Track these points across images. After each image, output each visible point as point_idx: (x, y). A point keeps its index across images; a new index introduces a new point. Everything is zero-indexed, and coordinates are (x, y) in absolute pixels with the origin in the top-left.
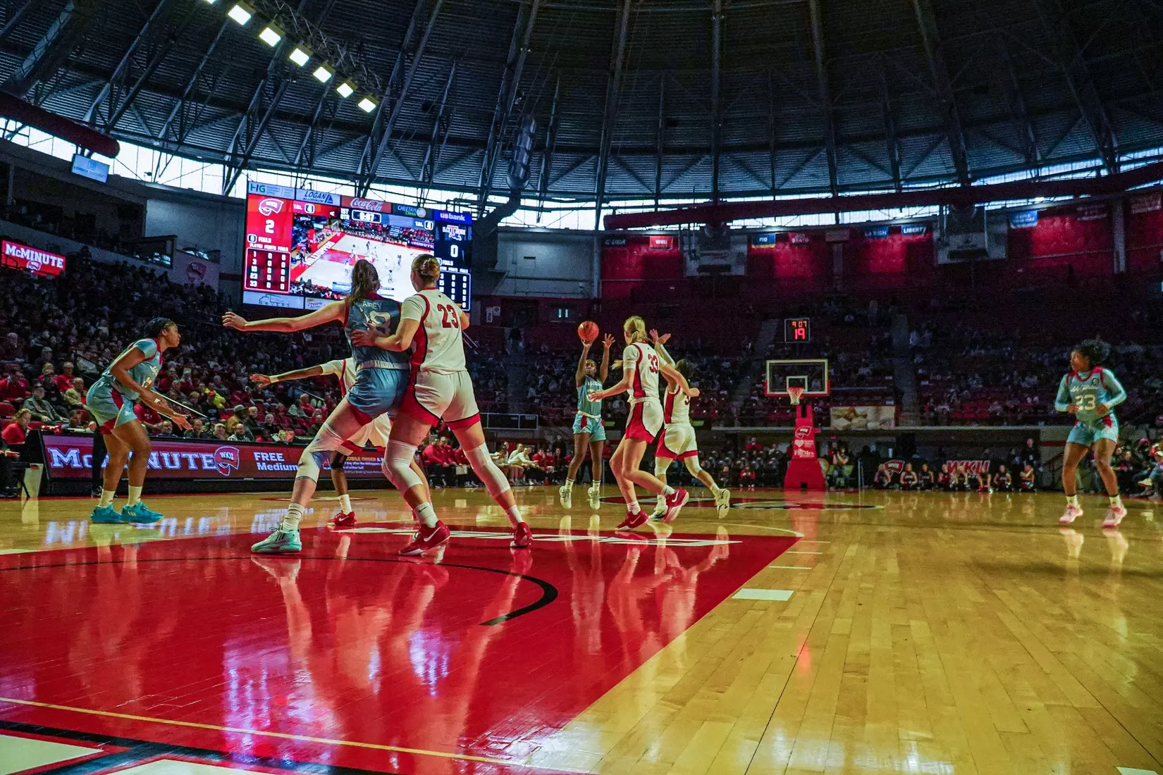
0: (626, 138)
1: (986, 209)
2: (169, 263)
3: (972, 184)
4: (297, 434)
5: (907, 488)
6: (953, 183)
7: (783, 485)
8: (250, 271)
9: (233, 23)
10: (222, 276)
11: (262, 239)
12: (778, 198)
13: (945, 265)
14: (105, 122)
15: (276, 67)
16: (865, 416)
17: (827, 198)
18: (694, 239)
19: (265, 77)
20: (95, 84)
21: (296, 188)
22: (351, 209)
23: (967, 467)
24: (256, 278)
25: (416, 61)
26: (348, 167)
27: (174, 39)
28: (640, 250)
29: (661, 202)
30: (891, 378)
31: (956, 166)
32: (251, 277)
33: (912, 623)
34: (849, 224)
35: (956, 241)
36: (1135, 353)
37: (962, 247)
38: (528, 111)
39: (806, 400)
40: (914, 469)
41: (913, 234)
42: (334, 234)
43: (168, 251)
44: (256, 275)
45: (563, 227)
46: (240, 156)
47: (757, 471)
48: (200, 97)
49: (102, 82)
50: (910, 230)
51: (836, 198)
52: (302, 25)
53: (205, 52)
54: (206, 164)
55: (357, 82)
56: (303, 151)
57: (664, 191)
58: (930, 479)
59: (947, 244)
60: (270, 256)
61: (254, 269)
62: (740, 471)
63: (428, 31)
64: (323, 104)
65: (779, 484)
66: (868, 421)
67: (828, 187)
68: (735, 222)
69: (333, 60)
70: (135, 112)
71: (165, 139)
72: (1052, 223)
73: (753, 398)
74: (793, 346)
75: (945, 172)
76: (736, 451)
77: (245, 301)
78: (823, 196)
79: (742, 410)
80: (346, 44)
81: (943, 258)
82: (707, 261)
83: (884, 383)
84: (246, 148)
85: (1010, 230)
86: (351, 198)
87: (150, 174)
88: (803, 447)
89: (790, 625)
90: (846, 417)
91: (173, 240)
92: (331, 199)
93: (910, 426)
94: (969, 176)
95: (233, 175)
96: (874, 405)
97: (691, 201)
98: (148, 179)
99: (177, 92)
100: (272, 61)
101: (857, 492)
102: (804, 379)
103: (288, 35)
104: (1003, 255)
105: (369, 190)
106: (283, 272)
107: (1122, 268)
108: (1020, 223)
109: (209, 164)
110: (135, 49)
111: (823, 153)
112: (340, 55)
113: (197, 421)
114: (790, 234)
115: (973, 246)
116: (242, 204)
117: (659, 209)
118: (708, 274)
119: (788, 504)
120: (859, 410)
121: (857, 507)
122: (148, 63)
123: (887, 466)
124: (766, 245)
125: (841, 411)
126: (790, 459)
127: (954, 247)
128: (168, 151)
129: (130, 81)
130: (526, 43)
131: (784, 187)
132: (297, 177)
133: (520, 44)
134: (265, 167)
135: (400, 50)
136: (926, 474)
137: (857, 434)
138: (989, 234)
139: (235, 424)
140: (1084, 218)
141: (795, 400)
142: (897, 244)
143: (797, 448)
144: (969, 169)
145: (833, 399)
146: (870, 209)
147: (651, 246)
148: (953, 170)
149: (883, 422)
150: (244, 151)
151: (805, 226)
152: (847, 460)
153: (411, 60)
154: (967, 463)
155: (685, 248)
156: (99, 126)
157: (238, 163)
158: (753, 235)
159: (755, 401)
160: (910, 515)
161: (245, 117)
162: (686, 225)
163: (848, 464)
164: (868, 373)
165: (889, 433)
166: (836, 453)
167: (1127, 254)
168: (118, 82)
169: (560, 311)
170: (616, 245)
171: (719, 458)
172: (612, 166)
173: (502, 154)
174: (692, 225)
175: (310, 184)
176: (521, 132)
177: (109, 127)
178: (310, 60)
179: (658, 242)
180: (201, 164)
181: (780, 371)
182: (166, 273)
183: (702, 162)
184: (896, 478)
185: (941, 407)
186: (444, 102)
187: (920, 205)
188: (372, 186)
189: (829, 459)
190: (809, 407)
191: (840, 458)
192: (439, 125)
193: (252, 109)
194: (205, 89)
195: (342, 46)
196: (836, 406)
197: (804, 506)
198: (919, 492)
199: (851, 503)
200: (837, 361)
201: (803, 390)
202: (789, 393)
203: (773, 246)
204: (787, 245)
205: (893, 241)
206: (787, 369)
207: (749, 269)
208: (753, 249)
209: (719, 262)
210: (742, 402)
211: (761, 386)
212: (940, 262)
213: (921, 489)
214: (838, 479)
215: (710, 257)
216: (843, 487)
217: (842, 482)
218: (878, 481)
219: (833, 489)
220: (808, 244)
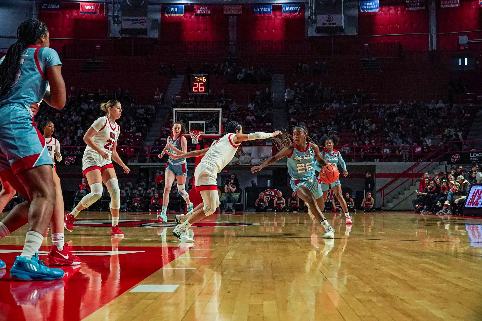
5: (280, 210)
13: (312, 37)
16: (250, 154)
18: (117, 6)
28: (72, 14)
30: (270, 124)
34: (242, 1)
35: (322, 20)
36: (440, 108)
37: (326, 24)
41: (290, 11)
50: (288, 9)
58: (297, 204)
59: (315, 22)
62: (150, 198)
65: (181, 209)
66: (252, 158)
72: (389, 11)
73: (162, 139)
74: (195, 96)
76: (147, 183)
79: (153, 149)
81: (311, 32)
82: (127, 25)
85: (360, 13)
96: (255, 146)
101: (242, 214)
102: (203, 124)
104: (355, 33)
107: (435, 47)
108: (367, 9)
114: (196, 6)
115: (333, 24)
118: (127, 36)
120: (245, 149)
121: (243, 224)
123: (265, 193)
124: (176, 14)
127: (320, 24)
136: (294, 199)
137: (243, 168)
138: (344, 16)
140: (411, 9)
141: (195, 141)
142: (278, 18)
147: (81, 10)
152: (234, 190)
155: (110, 14)
158: (166, 6)
163: (236, 192)
164: (253, 120)
166: (227, 183)
167: (437, 36)
170: (52, 9)
171: (134, 188)
179: (87, 8)
181: (184, 117)
184: (271, 202)
191: (231, 188)
198: (288, 213)
199: (237, 223)
200: (230, 110)
201: (202, 133)
202: (191, 135)
203: (182, 15)
204: (193, 15)
205: (276, 16)
206: (190, 115)
207: (161, 33)
208: (166, 17)
209: (138, 26)
210: (153, 142)
211: (168, 129)
212: (309, 35)
213: (289, 211)
214: (228, 204)
215: (130, 22)
216: (231, 210)
217: (231, 207)
218: (258, 204)
219: (223, 212)
220: (209, 15)
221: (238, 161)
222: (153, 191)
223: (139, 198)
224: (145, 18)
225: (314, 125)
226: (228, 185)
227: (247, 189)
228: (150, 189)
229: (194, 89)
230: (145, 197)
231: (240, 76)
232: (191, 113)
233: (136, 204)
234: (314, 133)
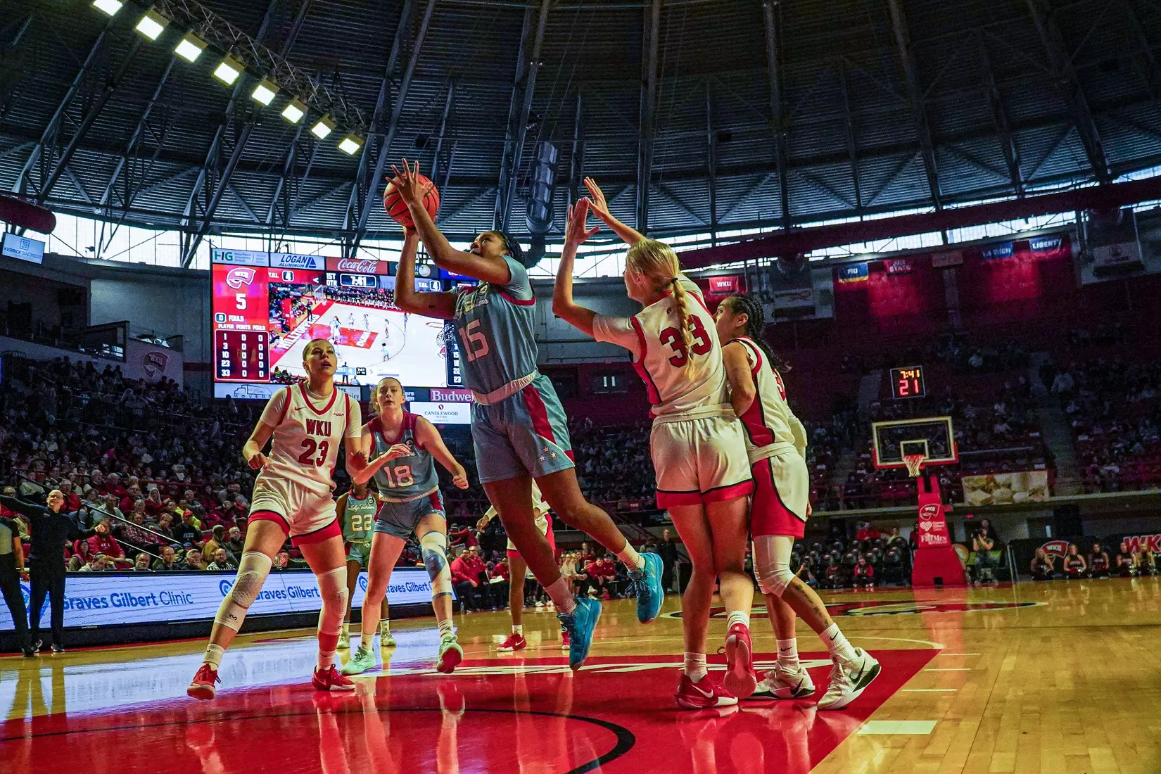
0: (668, 160)
1: (1135, 211)
2: (121, 355)
3: (1114, 182)
4: (292, 556)
5: (1074, 576)
6: (1089, 182)
7: (911, 584)
8: (220, 358)
9: (181, 62)
10: (187, 367)
11: (233, 318)
12: (866, 218)
13: (1091, 286)
14: (37, 190)
15: (235, 109)
16: (1009, 486)
17: (928, 213)
18: (764, 277)
19: (223, 121)
20: (23, 146)
21: (269, 253)
22: (338, 273)
23: (1151, 544)
24: (228, 365)
25: (404, 90)
26: (330, 222)
27: (114, 87)
29: (719, 235)
30: (1037, 434)
31: (1091, 160)
32: (223, 365)
33: (1092, 751)
34: (961, 243)
35: (1102, 255)
37: (1110, 261)
38: (545, 138)
39: (927, 470)
40: (1079, 552)
41: (1045, 249)
42: (318, 303)
43: (120, 341)
44: (228, 362)
45: (600, 276)
46: (201, 219)
47: (874, 565)
48: (146, 152)
49: (30, 144)
50: (1041, 245)
51: (940, 212)
52: (265, 56)
53: (150, 98)
54: (158, 232)
55: (334, 119)
56: (276, 206)
57: (720, 222)
58: (1104, 563)
59: (1091, 259)
60: (244, 338)
61: (226, 354)
62: (852, 567)
63: (417, 50)
64: (295, 149)
65: (905, 581)
66: (1014, 492)
67: (929, 199)
68: (815, 253)
69: (305, 95)
70: (71, 176)
71: (107, 206)
73: (858, 472)
74: (905, 401)
75: (1077, 168)
76: (845, 542)
77: (216, 396)
78: (924, 210)
79: (847, 488)
80: (318, 75)
81: (1087, 277)
82: (783, 303)
83: (1030, 441)
84: (207, 208)
86: (337, 260)
87: (92, 249)
88: (931, 531)
89: (935, 765)
90: (983, 489)
91: (124, 327)
92: (313, 262)
93: (1068, 496)
94: (1109, 172)
95: (192, 242)
96: (1018, 471)
97: (756, 231)
98: (91, 255)
99: (119, 148)
100: (231, 101)
101: (1010, 586)
102: (923, 444)
103: (247, 70)
105: (359, 248)
106: (261, 356)
109: (162, 231)
110: (68, 102)
111: (918, 158)
112: (311, 88)
113: (168, 549)
114: (886, 262)
115: (1123, 259)
116: (206, 278)
117: (717, 244)
118: (786, 320)
119: (918, 607)
120: (1000, 478)
121: (1013, 605)
122: (83, 119)
124: (857, 277)
125: (976, 482)
126: (916, 547)
127: (1100, 263)
128: (112, 220)
129: (63, 140)
130: (536, 55)
131: (873, 204)
132: (270, 239)
133: (528, 58)
134: (230, 229)
135: (384, 77)
136: (1099, 555)
137: (1000, 509)
138: (1143, 243)
139: (215, 549)
141: (914, 471)
142: (1025, 264)
143: (924, 532)
144: (1108, 163)
145: (964, 466)
146: (985, 223)
147: (711, 289)
148: (1088, 166)
149: (1034, 492)
150: (203, 213)
151: (904, 250)
152: (991, 544)
153: (399, 87)
154: (1150, 538)
155: (755, 289)
156: (30, 197)
157: (197, 228)
158: (838, 267)
159: (862, 476)
160: (1083, 612)
161: (202, 172)
162: (754, 261)
163: (994, 549)
164: (1006, 430)
165: (1043, 506)
166: (976, 536)
168: (49, 142)
169: (605, 378)
171: (824, 552)
172: (654, 196)
173: (518, 191)
174: (760, 260)
175: (287, 246)
176: (539, 163)
177: (42, 197)
178: (276, 97)
179: (720, 284)
180: (153, 231)
181: (890, 437)
182: (118, 367)
183: (765, 181)
184: (1058, 563)
185: (1109, 468)
186: (442, 134)
187: (1050, 213)
188: (363, 242)
189: (968, 546)
190: (934, 481)
191: (983, 542)
192: (438, 164)
193: (211, 159)
194: (151, 141)
195: (314, 76)
196: (969, 475)
197: (941, 608)
198: (1091, 580)
199: (1005, 602)
200: (964, 418)
201: (923, 458)
202: (905, 462)
203: (866, 278)
204: (882, 275)
205: (1021, 259)
206: (900, 431)
207: (838, 309)
208: (841, 284)
209: (799, 303)
210: (846, 478)
211: (868, 456)
212: (1084, 282)
213: (1093, 577)
214: (982, 570)
215: (787, 298)
216: (991, 580)
217: (989, 573)
218: (1037, 569)
219: (977, 583)
220: (910, 272)
221: (989, 499)
222: (856, 554)
223: (836, 568)
224: (809, 289)
225: (1115, 428)
226: (978, 540)
227: (1012, 543)
228: (851, 552)
229: (901, 391)
230: (843, 565)
231: (974, 360)
232: (901, 428)
233: (831, 577)
234: (1118, 442)
